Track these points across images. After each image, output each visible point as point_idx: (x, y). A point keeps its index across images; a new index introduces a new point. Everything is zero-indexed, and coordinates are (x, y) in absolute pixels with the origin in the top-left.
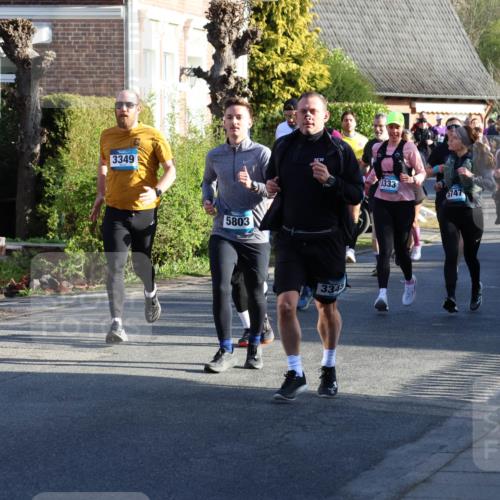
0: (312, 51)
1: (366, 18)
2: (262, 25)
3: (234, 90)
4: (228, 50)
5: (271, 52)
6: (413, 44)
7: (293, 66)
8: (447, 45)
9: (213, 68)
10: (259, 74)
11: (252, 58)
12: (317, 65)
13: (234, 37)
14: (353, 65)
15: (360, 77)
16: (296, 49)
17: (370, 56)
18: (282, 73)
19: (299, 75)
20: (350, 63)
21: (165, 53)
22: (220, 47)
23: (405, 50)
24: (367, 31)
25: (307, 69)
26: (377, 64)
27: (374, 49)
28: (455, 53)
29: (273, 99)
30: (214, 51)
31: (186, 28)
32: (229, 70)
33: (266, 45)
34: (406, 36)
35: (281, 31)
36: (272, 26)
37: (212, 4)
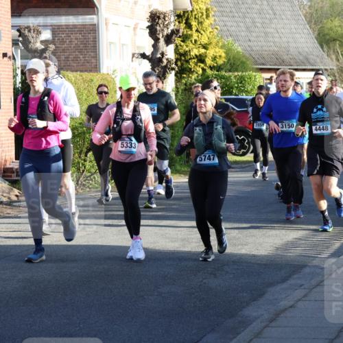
0: (214, 41)
1: (247, 19)
2: (183, 26)
3: (166, 66)
4: (162, 41)
5: (188, 42)
6: (277, 35)
7: (203, 51)
8: (297, 36)
9: (152, 53)
10: (182, 56)
11: (177, 46)
12: (217, 50)
13: (165, 34)
14: (240, 49)
15: (244, 56)
16: (204, 40)
18: (196, 55)
19: (206, 56)
20: (238, 48)
21: (123, 45)
22: (156, 40)
23: (271, 39)
24: (248, 28)
25: (211, 52)
26: (254, 48)
27: (252, 39)
28: (303, 40)
29: (190, 71)
30: (153, 42)
31: (135, 29)
32: (163, 54)
33: (185, 38)
34: (272, 30)
35: (194, 29)
36: (189, 26)
37: (151, 13)
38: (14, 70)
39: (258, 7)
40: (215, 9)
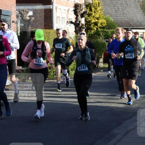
0: (102, 16)
1: (116, 7)
2: (88, 10)
3: (81, 27)
4: (79, 16)
5: (91, 17)
6: (128, 14)
7: (97, 20)
8: (137, 14)
9: (75, 21)
10: (88, 22)
11: (86, 18)
12: (103, 20)
13: (81, 13)
14: (112, 20)
15: (114, 23)
16: (97, 16)
17: (117, 17)
18: (94, 22)
19: (98, 23)
21: (63, 18)
23: (126, 16)
24: (116, 11)
25: (100, 21)
26: (119, 19)
27: (118, 15)
28: (139, 16)
29: (91, 29)
30: (76, 17)
31: (68, 11)
32: (80, 22)
33: (89, 15)
34: (126, 12)
35: (93, 11)
36: (91, 10)
37: (75, 4)
38: (17, 28)
39: (120, 2)
40: (102, 3)
